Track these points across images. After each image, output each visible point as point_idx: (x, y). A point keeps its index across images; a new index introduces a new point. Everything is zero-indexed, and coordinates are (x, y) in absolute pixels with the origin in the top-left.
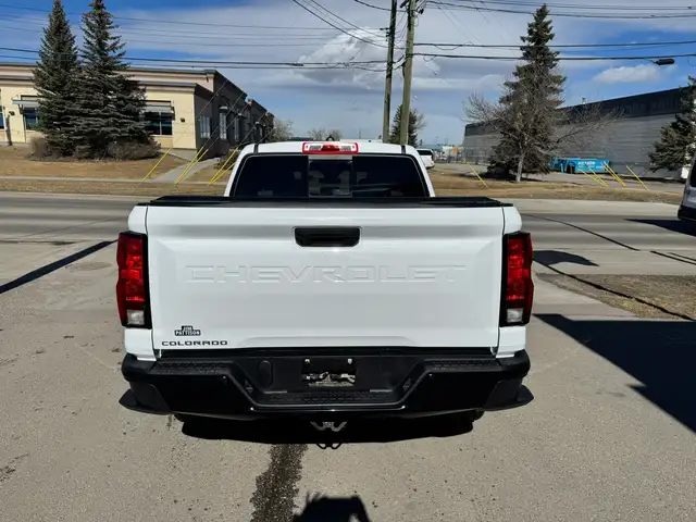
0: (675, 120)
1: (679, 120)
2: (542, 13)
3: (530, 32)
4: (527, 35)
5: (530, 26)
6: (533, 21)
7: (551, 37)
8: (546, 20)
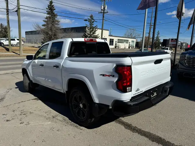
0: (84, 34)
1: (85, 34)
2: (51, 2)
3: (49, 7)
4: (48, 8)
5: (48, 5)
6: (49, 4)
7: (55, 9)
8: (52, 4)
